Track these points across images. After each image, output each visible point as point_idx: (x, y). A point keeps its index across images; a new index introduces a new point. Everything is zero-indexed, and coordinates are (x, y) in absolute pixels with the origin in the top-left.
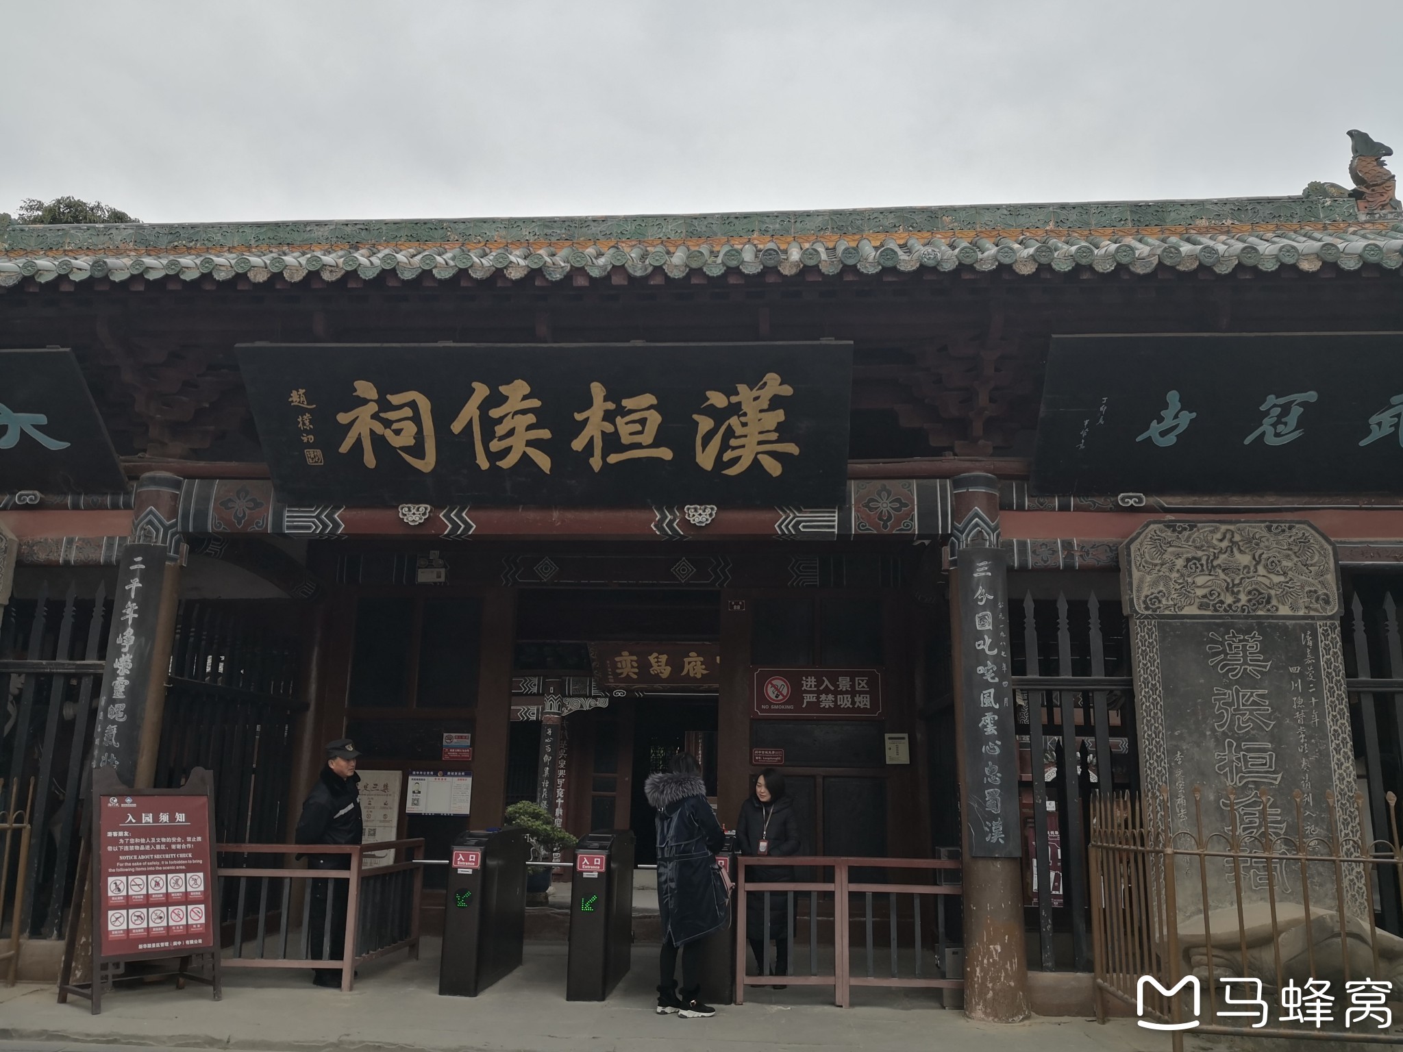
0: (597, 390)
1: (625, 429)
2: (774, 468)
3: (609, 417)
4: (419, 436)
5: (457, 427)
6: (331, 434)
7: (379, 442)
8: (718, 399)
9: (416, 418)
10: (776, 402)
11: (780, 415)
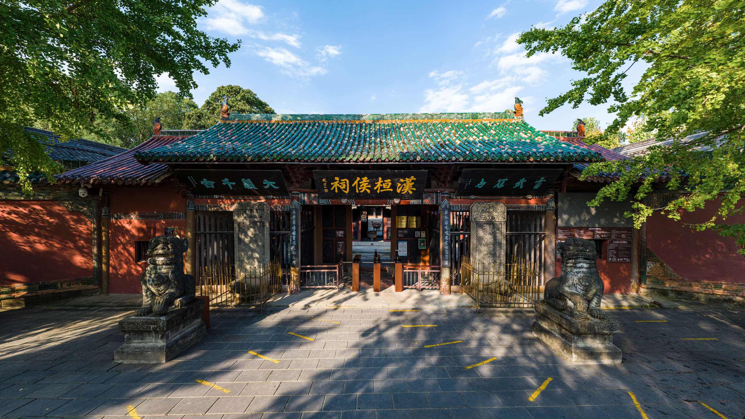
0: (380, 179)
1: (384, 186)
2: (411, 192)
3: (382, 183)
4: (346, 187)
5: (353, 185)
6: (329, 186)
7: (338, 188)
8: (402, 180)
9: (346, 184)
10: (413, 181)
11: (413, 183)
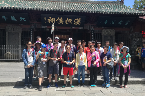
0: (67, 18)
1: (69, 21)
2: (79, 24)
3: (68, 20)
4: (54, 21)
5: (57, 21)
6: (47, 20)
7: (51, 21)
8: (76, 19)
9: (54, 20)
11: (80, 21)
